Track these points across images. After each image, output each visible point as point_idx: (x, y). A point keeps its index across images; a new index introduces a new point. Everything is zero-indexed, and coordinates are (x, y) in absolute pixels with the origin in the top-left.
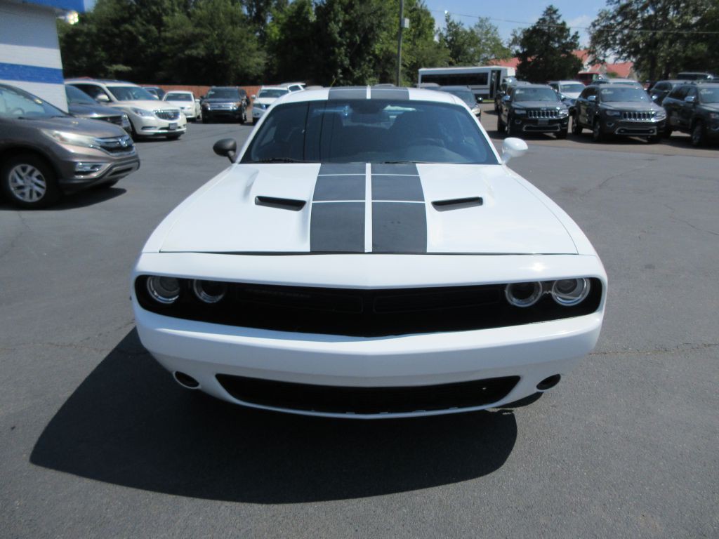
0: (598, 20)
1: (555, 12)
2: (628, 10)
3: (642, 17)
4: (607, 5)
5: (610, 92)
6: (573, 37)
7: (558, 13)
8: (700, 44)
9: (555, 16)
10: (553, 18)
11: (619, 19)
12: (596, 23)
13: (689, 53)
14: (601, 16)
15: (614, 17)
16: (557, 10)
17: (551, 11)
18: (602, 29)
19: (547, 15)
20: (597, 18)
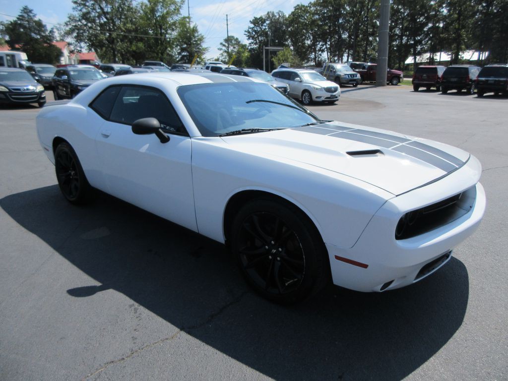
0: (69, 22)
1: (31, 11)
2: (88, 16)
3: (99, 22)
4: (74, 11)
5: (76, 73)
6: (51, 32)
7: (33, 12)
8: (139, 43)
9: (31, 15)
10: (30, 16)
11: (84, 22)
12: (68, 23)
13: (134, 48)
14: (70, 19)
15: (80, 20)
16: (32, 10)
17: (26, 10)
18: (73, 27)
19: (25, 13)
20: (68, 20)
